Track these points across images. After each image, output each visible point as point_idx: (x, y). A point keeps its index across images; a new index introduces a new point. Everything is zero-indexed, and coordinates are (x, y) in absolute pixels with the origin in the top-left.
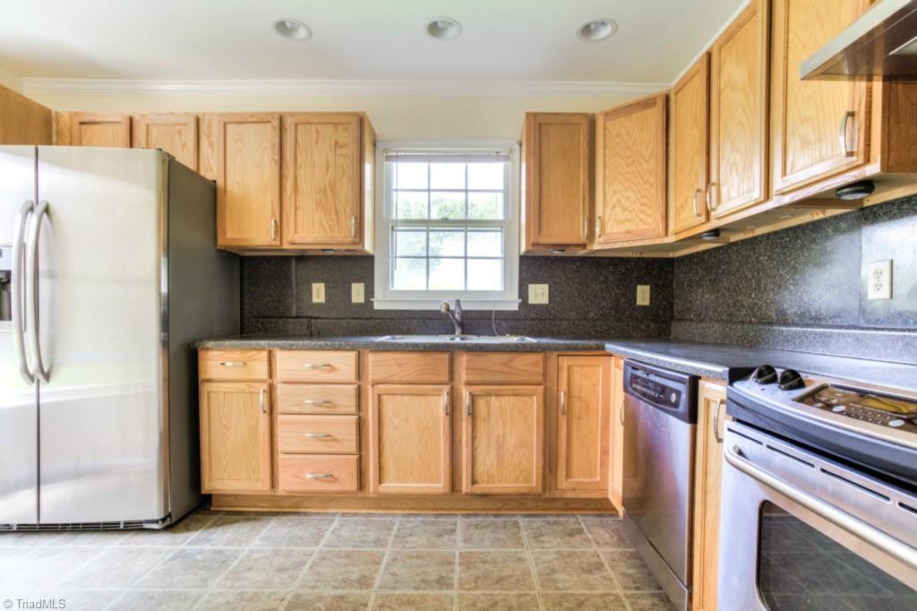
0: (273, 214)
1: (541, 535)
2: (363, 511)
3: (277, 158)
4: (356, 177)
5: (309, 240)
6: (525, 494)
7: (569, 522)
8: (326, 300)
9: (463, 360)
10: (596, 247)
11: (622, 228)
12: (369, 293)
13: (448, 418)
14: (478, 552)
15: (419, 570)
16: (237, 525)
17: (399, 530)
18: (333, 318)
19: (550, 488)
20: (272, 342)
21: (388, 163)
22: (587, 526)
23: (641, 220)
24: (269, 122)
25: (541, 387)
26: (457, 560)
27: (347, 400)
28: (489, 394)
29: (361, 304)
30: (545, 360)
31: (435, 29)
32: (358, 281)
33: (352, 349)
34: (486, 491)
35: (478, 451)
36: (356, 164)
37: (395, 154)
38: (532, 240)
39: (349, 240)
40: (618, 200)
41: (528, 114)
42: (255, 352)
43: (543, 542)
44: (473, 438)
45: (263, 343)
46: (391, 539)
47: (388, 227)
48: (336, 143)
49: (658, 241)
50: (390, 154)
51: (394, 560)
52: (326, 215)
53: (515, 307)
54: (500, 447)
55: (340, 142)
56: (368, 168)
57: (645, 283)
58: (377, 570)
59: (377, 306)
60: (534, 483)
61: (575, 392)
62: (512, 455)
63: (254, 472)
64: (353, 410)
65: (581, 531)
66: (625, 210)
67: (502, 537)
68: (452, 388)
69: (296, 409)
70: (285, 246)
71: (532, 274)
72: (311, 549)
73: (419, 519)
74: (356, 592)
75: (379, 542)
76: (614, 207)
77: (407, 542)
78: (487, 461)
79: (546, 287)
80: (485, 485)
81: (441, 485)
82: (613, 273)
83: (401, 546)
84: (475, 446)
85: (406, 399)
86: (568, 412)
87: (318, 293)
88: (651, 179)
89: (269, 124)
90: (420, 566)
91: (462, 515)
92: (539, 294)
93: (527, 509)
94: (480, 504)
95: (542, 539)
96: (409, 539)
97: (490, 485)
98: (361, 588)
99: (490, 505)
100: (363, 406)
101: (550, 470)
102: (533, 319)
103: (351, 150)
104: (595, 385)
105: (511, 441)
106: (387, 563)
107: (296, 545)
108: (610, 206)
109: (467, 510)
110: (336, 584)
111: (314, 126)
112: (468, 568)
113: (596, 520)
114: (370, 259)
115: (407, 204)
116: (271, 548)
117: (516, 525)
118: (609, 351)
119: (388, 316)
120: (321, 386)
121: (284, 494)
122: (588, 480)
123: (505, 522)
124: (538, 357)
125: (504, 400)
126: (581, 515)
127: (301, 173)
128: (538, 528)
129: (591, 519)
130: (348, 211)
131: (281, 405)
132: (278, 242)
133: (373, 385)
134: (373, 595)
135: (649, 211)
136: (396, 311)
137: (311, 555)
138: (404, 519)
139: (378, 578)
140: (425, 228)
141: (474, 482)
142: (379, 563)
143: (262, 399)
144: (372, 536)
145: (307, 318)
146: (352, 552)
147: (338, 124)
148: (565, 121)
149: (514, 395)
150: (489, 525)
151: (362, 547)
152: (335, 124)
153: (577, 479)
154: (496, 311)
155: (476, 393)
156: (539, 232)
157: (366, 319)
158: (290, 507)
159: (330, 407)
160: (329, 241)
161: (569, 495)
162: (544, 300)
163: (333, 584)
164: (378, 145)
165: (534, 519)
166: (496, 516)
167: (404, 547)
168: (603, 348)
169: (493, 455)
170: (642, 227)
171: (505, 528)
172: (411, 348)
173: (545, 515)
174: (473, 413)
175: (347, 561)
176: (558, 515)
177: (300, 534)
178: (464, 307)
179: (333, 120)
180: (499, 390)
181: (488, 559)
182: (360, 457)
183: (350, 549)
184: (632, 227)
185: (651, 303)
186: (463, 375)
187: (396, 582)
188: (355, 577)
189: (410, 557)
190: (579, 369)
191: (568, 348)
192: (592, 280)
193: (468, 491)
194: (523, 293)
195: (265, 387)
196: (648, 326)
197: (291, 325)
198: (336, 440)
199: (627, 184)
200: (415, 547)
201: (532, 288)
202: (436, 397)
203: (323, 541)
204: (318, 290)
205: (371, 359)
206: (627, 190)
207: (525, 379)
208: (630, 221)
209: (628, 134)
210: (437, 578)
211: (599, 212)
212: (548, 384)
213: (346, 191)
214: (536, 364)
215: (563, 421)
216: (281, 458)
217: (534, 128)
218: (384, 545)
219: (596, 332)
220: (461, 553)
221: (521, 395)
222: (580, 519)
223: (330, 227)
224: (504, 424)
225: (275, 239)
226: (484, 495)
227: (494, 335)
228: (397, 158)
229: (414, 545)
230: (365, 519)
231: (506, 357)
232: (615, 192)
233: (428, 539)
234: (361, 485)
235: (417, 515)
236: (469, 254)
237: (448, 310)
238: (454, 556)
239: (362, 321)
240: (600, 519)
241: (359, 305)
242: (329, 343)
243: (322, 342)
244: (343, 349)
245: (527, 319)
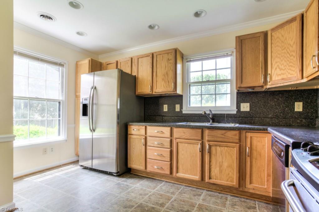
0: (150, 84)
1: (235, 205)
2: (173, 182)
3: (151, 66)
4: (174, 69)
5: (160, 91)
6: (231, 187)
7: (251, 203)
8: (168, 110)
9: (207, 132)
10: (268, 87)
11: (280, 78)
12: (181, 108)
13: (200, 153)
14: (206, 205)
15: (181, 206)
16: (135, 179)
17: (181, 191)
18: (170, 116)
19: (242, 186)
20: (146, 124)
21: (187, 63)
22: (259, 207)
23: (289, 73)
24: (149, 56)
25: (238, 144)
26: (197, 206)
27: (167, 143)
28: (216, 145)
29: (179, 111)
30: (240, 134)
31: (197, 15)
32: (178, 104)
33: (169, 126)
34: (215, 183)
35: (212, 167)
36: (174, 65)
37: (189, 60)
38: (238, 86)
39: (172, 90)
40: (278, 66)
41: (236, 37)
42: (141, 127)
43: (235, 208)
44: (210, 162)
45: (144, 124)
46: (177, 193)
47: (187, 85)
48: (168, 59)
49: (298, 82)
50: (188, 60)
51: (175, 200)
52: (165, 83)
53: (235, 113)
54: (221, 166)
55: (169, 59)
56: (179, 66)
57: (300, 101)
58: (168, 202)
59: (184, 112)
60: (234, 183)
61: (254, 147)
62: (226, 170)
63: (141, 163)
64: (169, 147)
65: (255, 208)
66: (281, 69)
67: (218, 202)
68: (202, 142)
69: (152, 145)
70: (154, 93)
71: (242, 99)
72: (152, 190)
73: (190, 188)
74: (158, 207)
75: (173, 193)
76: (276, 69)
77: (182, 195)
78: (215, 171)
79: (248, 104)
80: (214, 180)
81: (198, 177)
82: (281, 98)
83: (179, 196)
84: (211, 165)
85: (186, 145)
86: (251, 155)
87: (166, 108)
88: (294, 54)
89: (149, 57)
90: (183, 205)
91: (206, 190)
92: (245, 107)
93: (233, 193)
94: (214, 187)
95: (235, 207)
96: (183, 194)
97: (216, 181)
98: (160, 207)
99: (218, 188)
100: (172, 146)
101: (242, 179)
102: (242, 117)
103: (173, 61)
104: (264, 146)
105: (225, 164)
106: (172, 201)
107: (148, 188)
108: (274, 69)
109: (208, 188)
110: (154, 203)
111: (162, 55)
112: (199, 210)
113: (265, 205)
114: (181, 97)
115: (194, 77)
116: (141, 187)
117: (226, 199)
118: (269, 131)
119: (187, 116)
120: (160, 138)
121: (148, 171)
122: (260, 186)
123: (222, 196)
124: (237, 132)
125: (222, 148)
126: (257, 201)
127: (158, 71)
128: (235, 202)
129: (263, 204)
130: (172, 81)
131: (148, 144)
132: (151, 92)
133: (175, 139)
134: (163, 210)
135: (293, 69)
136: (190, 114)
137: (150, 192)
138: (185, 187)
139: (167, 205)
140: (200, 84)
141: (210, 178)
142: (170, 200)
143: (143, 141)
144: (172, 190)
145: (162, 116)
146: (163, 194)
147: (169, 53)
148: (253, 37)
149: (226, 147)
150: (215, 196)
151: (167, 193)
152: (167, 53)
153: (255, 185)
154: (227, 114)
155: (211, 145)
156: (242, 82)
158: (151, 176)
159: (162, 145)
160: (166, 91)
161: (251, 191)
162: (248, 109)
163: (153, 203)
164: (184, 58)
165: (235, 198)
166: (219, 193)
167: (180, 197)
168: (267, 130)
169: (218, 169)
170: (290, 76)
171: (221, 198)
172: (188, 127)
173: (241, 197)
174: (210, 152)
175: (160, 197)
176: (247, 199)
177: (151, 185)
178: (213, 112)
179: (167, 52)
180: (220, 144)
181: (209, 209)
182: (171, 163)
183: (163, 193)
184: (284, 76)
185: (303, 110)
186: (206, 138)
187: (172, 208)
188: (160, 202)
189: (181, 200)
190: (256, 138)
191: (250, 129)
192: (270, 101)
193: (208, 181)
194: (238, 107)
195: (144, 137)
196: (301, 121)
197: (157, 118)
198: (164, 157)
199: (282, 58)
200: (184, 198)
201: (242, 104)
202: (196, 145)
203: (156, 189)
204: (165, 107)
205: (175, 130)
206: (282, 61)
207: (231, 141)
208: (283, 74)
209: (283, 36)
210: (186, 210)
211: (269, 72)
212: (241, 143)
213: (171, 74)
214: (236, 135)
215: (248, 159)
216: (148, 160)
217: (239, 42)
218: (174, 195)
219: (273, 123)
220: (199, 204)
221: (229, 147)
222: (257, 202)
223: (166, 86)
224: (222, 158)
225: (150, 92)
226: (214, 184)
227: (225, 123)
228: (190, 61)
229: (184, 197)
230: (172, 184)
231: (223, 132)
232: (276, 62)
233: (190, 196)
234: (171, 173)
235: (190, 187)
236: (216, 93)
237: (205, 113)
238: (196, 204)
239: (179, 117)
240: (267, 205)
241: (178, 112)
242: (162, 124)
243: (160, 124)
244: (167, 127)
245: (240, 117)
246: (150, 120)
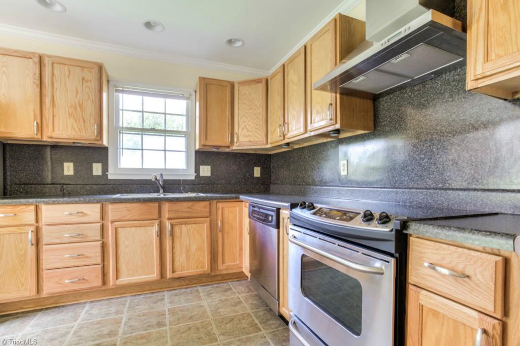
0: (35, 118)
1: (211, 294)
2: (105, 298)
3: (38, 82)
4: (97, 100)
5: (64, 136)
6: (201, 275)
7: (224, 286)
8: (75, 173)
9: (166, 207)
10: (234, 148)
11: (247, 139)
12: (105, 169)
13: (158, 238)
14: (178, 307)
15: (145, 322)
17: (130, 304)
18: (80, 185)
19: (214, 270)
20: (38, 200)
21: (116, 94)
22: (233, 286)
23: (256, 136)
24: (31, 58)
25: (209, 219)
26: (167, 312)
27: (94, 231)
28: (181, 224)
29: (99, 176)
30: (210, 204)
31: (149, 25)
32: (97, 162)
33: (98, 202)
34: (180, 276)
35: (176, 254)
36: (97, 93)
37: (121, 89)
38: (202, 143)
39: (93, 138)
40: (245, 126)
41: (200, 78)
42: (25, 207)
43: (212, 297)
44: (173, 248)
45: (31, 200)
46: (126, 310)
47: (117, 131)
48: (83, 79)
49: (264, 147)
50: (117, 88)
51: (130, 319)
52: (76, 122)
53: (193, 178)
54: (188, 251)
55: (86, 79)
56: (105, 95)
57: (258, 166)
58: (119, 327)
59: (110, 177)
60: (206, 268)
61: (225, 220)
62: (194, 255)
64: (99, 238)
65: (230, 289)
66: (248, 131)
67: (191, 298)
68: (160, 221)
69: (58, 241)
70: (45, 139)
71: (202, 161)
72: (72, 324)
73: (141, 296)
74: (108, 339)
75: (117, 312)
76: (243, 129)
77: (136, 309)
78: (181, 260)
79: (209, 167)
80: (180, 272)
81: (155, 275)
82: (243, 161)
83: (132, 311)
84: (174, 252)
85: (133, 229)
86: (222, 230)
87: (69, 169)
88: (260, 117)
89: (31, 60)
90: (146, 319)
91: (167, 291)
92: (206, 171)
93: (203, 283)
94: (177, 283)
95: (212, 295)
96: (137, 307)
97: (183, 272)
98: (111, 337)
99: (183, 283)
100: (105, 235)
101: (214, 261)
102: (202, 184)
103: (94, 84)
104: (236, 216)
105: (194, 247)
106: (126, 321)
107: (60, 324)
108: (241, 129)
109: (169, 287)
110: (94, 339)
111: (66, 66)
112: (173, 315)
113: (238, 283)
114: (106, 149)
115: (129, 119)
117: (198, 291)
118: (241, 199)
119: (118, 183)
120: (76, 225)
121: (47, 296)
122: (233, 264)
123: (191, 290)
124: (207, 203)
125: (189, 226)
126: (230, 282)
127: (57, 95)
128: (209, 290)
129: (235, 283)
130: (92, 121)
131: (45, 239)
132: (39, 136)
133: (112, 223)
134: (119, 339)
135: (259, 132)
136: (123, 180)
137: (72, 328)
138: (132, 298)
139: (121, 330)
140: (141, 133)
141: (174, 272)
142: (120, 323)
143: (31, 236)
144: (113, 310)
145: (61, 184)
146: (101, 321)
147: (84, 67)
148: (219, 83)
149: (194, 223)
150: (183, 293)
151: (108, 317)
152: (82, 67)
153: (228, 263)
154: (183, 180)
155: (174, 223)
156: (206, 139)
157: (103, 185)
159: (82, 238)
160: (78, 137)
161: (224, 272)
162: (209, 174)
163: (91, 339)
164: (110, 83)
165: (206, 287)
166: (186, 288)
167: (135, 312)
168: (239, 198)
169: (184, 256)
170: (256, 139)
171: (191, 293)
172: (135, 201)
173: (212, 284)
174: (172, 234)
175: (99, 326)
176: (219, 283)
177: (62, 318)
178: (165, 178)
179: (82, 65)
180: (186, 221)
181: (184, 309)
182: (104, 265)
183: (100, 319)
184: (252, 139)
185: (261, 176)
186: (166, 214)
187: (132, 330)
188: (105, 333)
189: (139, 316)
190: (227, 208)
191: (222, 198)
192: (233, 164)
193: (171, 277)
194: (197, 170)
195: (33, 228)
196: (260, 187)
197: (47, 189)
198: (88, 257)
199: (249, 118)
200: (141, 311)
201: (202, 167)
202: (150, 228)
203: (80, 319)
204: (69, 167)
205: (110, 208)
206: (249, 121)
207: (200, 215)
208: (250, 136)
209: (250, 94)
210: (156, 323)
211: (236, 131)
212: (212, 217)
213: (90, 109)
214: (205, 207)
215: (220, 234)
216: (45, 272)
217: (204, 85)
218: (122, 313)
219: (235, 190)
220: (168, 309)
221: (198, 223)
222: (230, 283)
223: (79, 129)
224: (189, 239)
225: (37, 135)
226: (179, 278)
227: (182, 193)
228: (123, 91)
229: (140, 310)
230: (107, 302)
231: (190, 204)
232: (244, 122)
233: (149, 305)
234: (104, 282)
235: (141, 294)
236: (167, 149)
237: (156, 179)
238: (165, 311)
239: (100, 186)
240: (240, 282)
242: (82, 199)
243: (77, 199)
244: (93, 203)
245: (199, 184)
246: (27, 193)
